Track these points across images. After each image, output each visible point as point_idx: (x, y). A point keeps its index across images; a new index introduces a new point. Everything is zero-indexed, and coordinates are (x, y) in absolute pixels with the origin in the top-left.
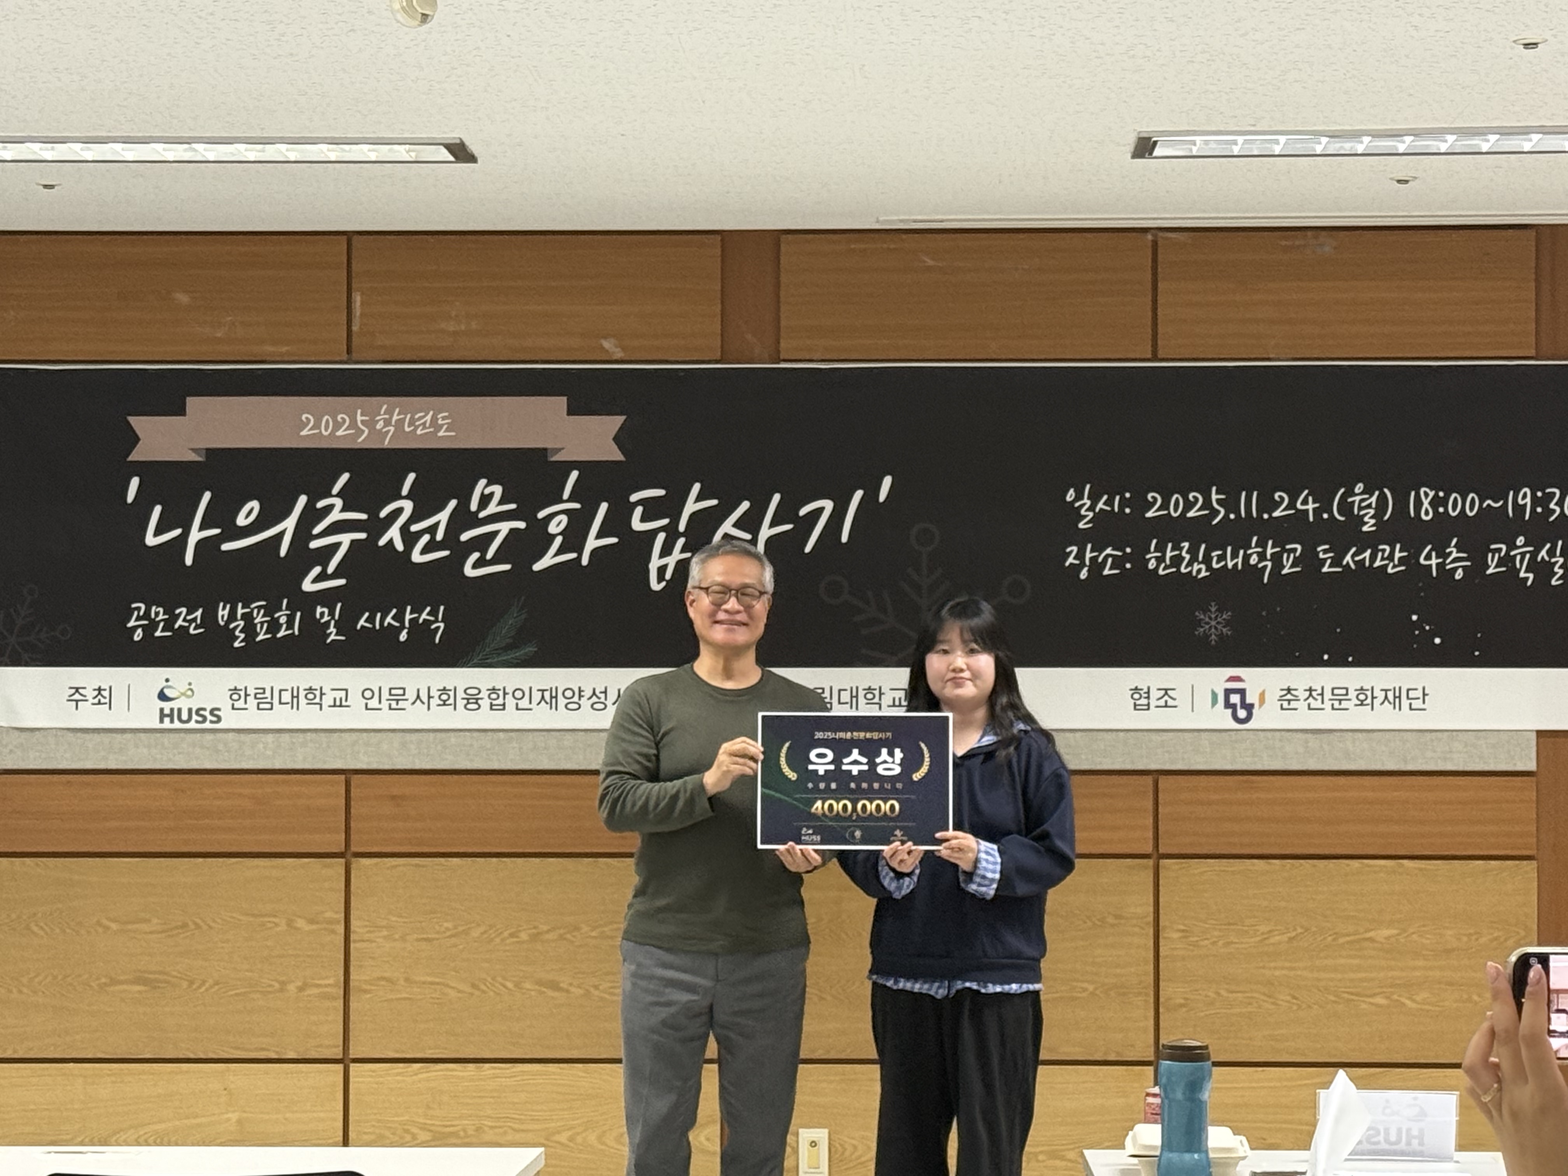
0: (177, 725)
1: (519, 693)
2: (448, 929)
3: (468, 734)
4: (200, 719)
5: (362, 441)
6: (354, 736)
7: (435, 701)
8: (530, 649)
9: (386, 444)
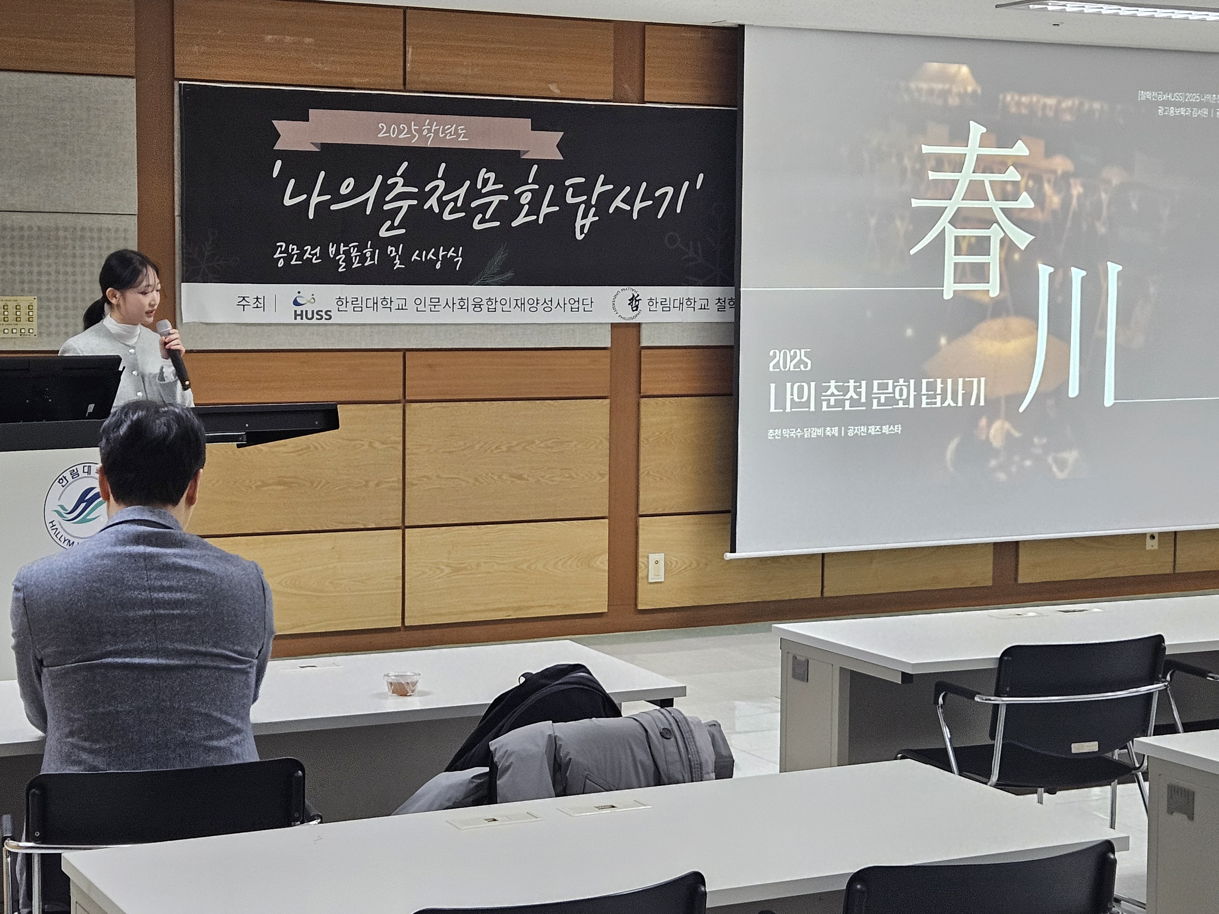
0: (305, 321)
1: (504, 302)
2: (460, 446)
3: (474, 326)
4: (319, 317)
5: (415, 142)
6: (408, 328)
7: (457, 306)
8: (510, 274)
9: (429, 145)
